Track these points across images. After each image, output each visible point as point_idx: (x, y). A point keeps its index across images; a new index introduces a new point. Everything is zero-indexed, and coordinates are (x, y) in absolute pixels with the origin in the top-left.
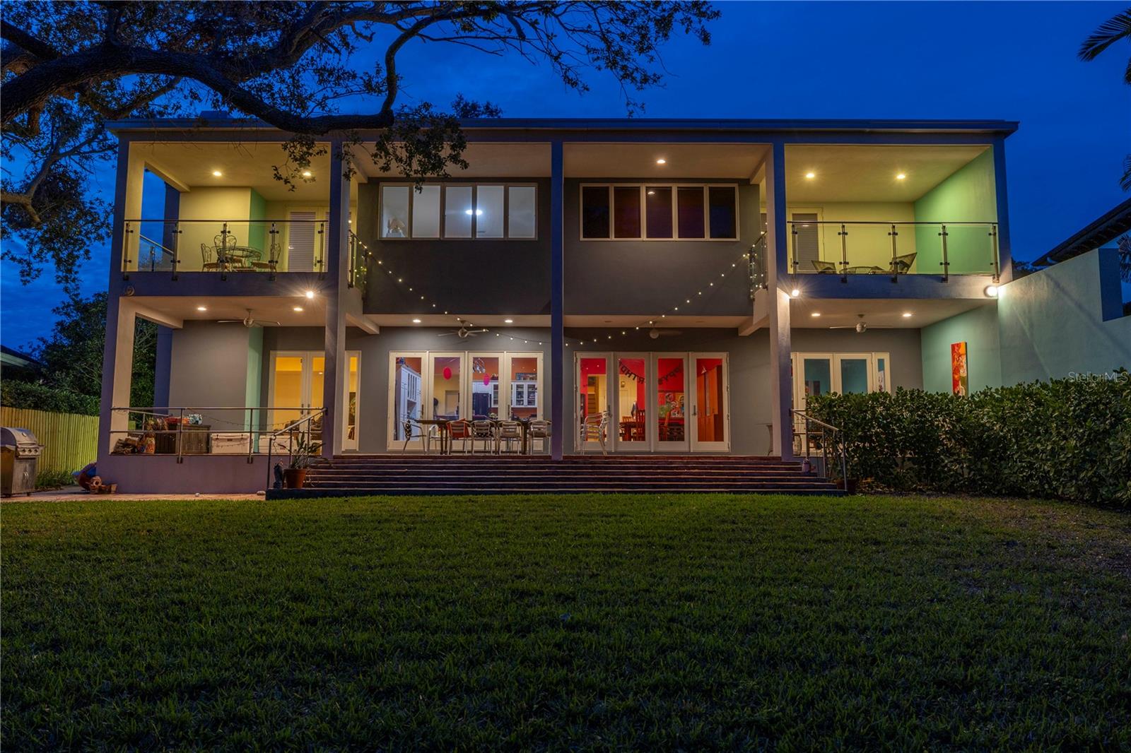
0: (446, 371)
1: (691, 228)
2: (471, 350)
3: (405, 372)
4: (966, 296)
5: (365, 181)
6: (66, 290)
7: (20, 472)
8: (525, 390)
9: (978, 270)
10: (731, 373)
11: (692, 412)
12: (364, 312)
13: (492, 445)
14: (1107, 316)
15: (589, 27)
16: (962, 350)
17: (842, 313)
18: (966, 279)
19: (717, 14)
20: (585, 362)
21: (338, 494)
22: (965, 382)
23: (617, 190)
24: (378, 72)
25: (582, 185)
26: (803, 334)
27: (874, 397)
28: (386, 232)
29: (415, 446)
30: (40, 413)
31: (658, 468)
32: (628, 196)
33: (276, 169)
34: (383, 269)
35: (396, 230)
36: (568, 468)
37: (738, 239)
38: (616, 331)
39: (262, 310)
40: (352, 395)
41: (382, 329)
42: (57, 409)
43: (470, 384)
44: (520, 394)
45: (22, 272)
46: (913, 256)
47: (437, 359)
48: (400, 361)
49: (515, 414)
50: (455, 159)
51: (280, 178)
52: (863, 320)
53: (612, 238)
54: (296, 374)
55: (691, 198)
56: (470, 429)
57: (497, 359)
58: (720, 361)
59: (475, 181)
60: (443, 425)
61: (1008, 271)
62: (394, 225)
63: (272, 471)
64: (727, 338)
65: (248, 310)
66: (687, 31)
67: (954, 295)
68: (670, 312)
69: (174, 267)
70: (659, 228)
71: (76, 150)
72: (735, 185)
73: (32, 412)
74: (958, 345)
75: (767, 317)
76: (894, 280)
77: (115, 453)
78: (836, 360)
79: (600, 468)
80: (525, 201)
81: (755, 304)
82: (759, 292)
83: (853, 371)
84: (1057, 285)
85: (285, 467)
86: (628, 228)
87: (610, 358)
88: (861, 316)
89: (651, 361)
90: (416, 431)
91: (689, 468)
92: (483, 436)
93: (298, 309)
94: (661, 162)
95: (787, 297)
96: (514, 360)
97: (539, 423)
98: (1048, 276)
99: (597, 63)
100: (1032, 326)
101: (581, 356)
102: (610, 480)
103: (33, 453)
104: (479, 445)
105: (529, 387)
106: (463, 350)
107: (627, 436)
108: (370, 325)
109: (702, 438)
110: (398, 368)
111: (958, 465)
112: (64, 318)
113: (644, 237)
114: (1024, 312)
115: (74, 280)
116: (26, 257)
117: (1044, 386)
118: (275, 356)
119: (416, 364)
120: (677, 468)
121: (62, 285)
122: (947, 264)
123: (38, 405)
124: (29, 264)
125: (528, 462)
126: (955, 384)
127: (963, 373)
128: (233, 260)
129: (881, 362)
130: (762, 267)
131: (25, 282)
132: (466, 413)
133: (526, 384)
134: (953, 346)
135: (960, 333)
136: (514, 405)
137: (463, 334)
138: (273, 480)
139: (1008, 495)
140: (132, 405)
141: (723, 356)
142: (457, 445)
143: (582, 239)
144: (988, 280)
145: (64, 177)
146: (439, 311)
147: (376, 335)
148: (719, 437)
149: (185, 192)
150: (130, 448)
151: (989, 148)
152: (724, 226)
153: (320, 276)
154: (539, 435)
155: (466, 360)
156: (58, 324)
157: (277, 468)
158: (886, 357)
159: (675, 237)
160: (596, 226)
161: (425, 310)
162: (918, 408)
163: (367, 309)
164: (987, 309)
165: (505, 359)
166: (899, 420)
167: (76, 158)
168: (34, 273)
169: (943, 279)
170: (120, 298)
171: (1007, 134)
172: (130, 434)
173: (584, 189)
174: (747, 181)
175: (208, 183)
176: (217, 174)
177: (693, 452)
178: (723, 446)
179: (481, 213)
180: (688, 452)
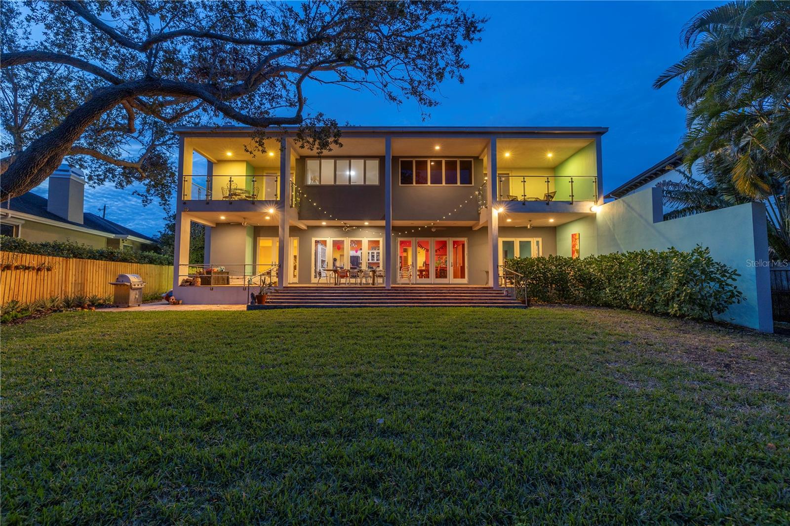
0: (338, 246)
1: (451, 180)
2: (349, 237)
3: (320, 247)
4: (581, 211)
5: (299, 158)
6: (164, 209)
7: (133, 295)
8: (375, 255)
9: (587, 198)
10: (469, 247)
11: (450, 264)
12: (299, 219)
13: (359, 280)
14: (656, 220)
15: (403, 77)
16: (577, 237)
17: (522, 220)
18: (582, 203)
19: (468, 66)
20: (402, 243)
21: (281, 307)
22: (578, 252)
23: (416, 161)
24: (295, 96)
25: (400, 159)
26: (504, 229)
27: (538, 259)
28: (309, 182)
29: (323, 280)
30: (153, 266)
31: (436, 293)
32: (422, 165)
33: (245, 147)
34: (307, 198)
35: (314, 181)
36: (393, 293)
37: (473, 185)
38: (416, 228)
39: (252, 218)
40: (295, 257)
41: (308, 227)
42: (161, 263)
44: (373, 256)
45: (143, 201)
46: (555, 193)
47: (333, 241)
48: (317, 242)
49: (370, 266)
50: (336, 142)
51: (247, 151)
52: (531, 223)
53: (414, 184)
54: (269, 247)
55: (451, 165)
56: (348, 274)
57: (361, 241)
58: (464, 241)
59: (350, 157)
60: (335, 271)
61: (601, 200)
62: (313, 179)
63: (250, 296)
64: (467, 231)
65: (244, 218)
66: (452, 77)
67: (576, 211)
68: (441, 219)
70: (436, 180)
71: (164, 143)
72: (472, 159)
73: (148, 265)
74: (575, 235)
75: (487, 221)
76: (548, 204)
77: (181, 285)
78: (517, 241)
79: (408, 293)
80: (373, 166)
81: (481, 215)
82: (483, 211)
83: (525, 246)
84: (629, 206)
85: (256, 293)
86: (422, 180)
87: (413, 240)
88: (530, 221)
89: (432, 242)
90: (323, 274)
91: (450, 293)
92: (353, 277)
93: (268, 218)
94: (437, 148)
95: (497, 212)
96: (369, 241)
97: (380, 271)
98: (624, 201)
99: (407, 95)
100: (614, 225)
101: (399, 239)
102: (413, 299)
103: (140, 286)
105: (377, 253)
106: (346, 237)
107: (421, 276)
108: (302, 225)
109: (455, 277)
110: (316, 245)
111: (578, 292)
112: (169, 222)
113: (429, 184)
114: (610, 219)
115: (168, 205)
116: (145, 194)
117: (623, 255)
119: (324, 243)
120: (445, 293)
121: (163, 207)
122: (573, 196)
123: (152, 261)
124: (146, 197)
125: (374, 290)
126: (573, 253)
127: (577, 247)
128: (235, 195)
129: (538, 242)
130: (484, 198)
131: (145, 206)
132: (347, 266)
133: (375, 252)
134: (573, 235)
135: (576, 229)
136: (370, 261)
137: (345, 229)
138: (250, 300)
139: (603, 306)
140: (190, 263)
141: (465, 240)
142: (343, 281)
143: (400, 185)
144: (592, 204)
145: (159, 157)
146: (333, 219)
148: (463, 276)
149: (215, 163)
150: (189, 283)
151: (593, 139)
152: (466, 179)
153: (277, 202)
154: (380, 276)
155: (347, 241)
156: (166, 225)
157: (252, 294)
158: (540, 240)
159: (444, 184)
160: (407, 180)
161: (327, 218)
162: (559, 265)
163: (301, 217)
164: (590, 218)
165: (365, 241)
166: (550, 270)
167: (165, 147)
168: (149, 202)
169: (571, 203)
170: (182, 213)
171: (602, 133)
172: (189, 277)
173: (401, 161)
174: (478, 157)
175: (225, 159)
176: (229, 154)
177: (451, 284)
178: (465, 281)
179: (353, 173)
180: (449, 284)
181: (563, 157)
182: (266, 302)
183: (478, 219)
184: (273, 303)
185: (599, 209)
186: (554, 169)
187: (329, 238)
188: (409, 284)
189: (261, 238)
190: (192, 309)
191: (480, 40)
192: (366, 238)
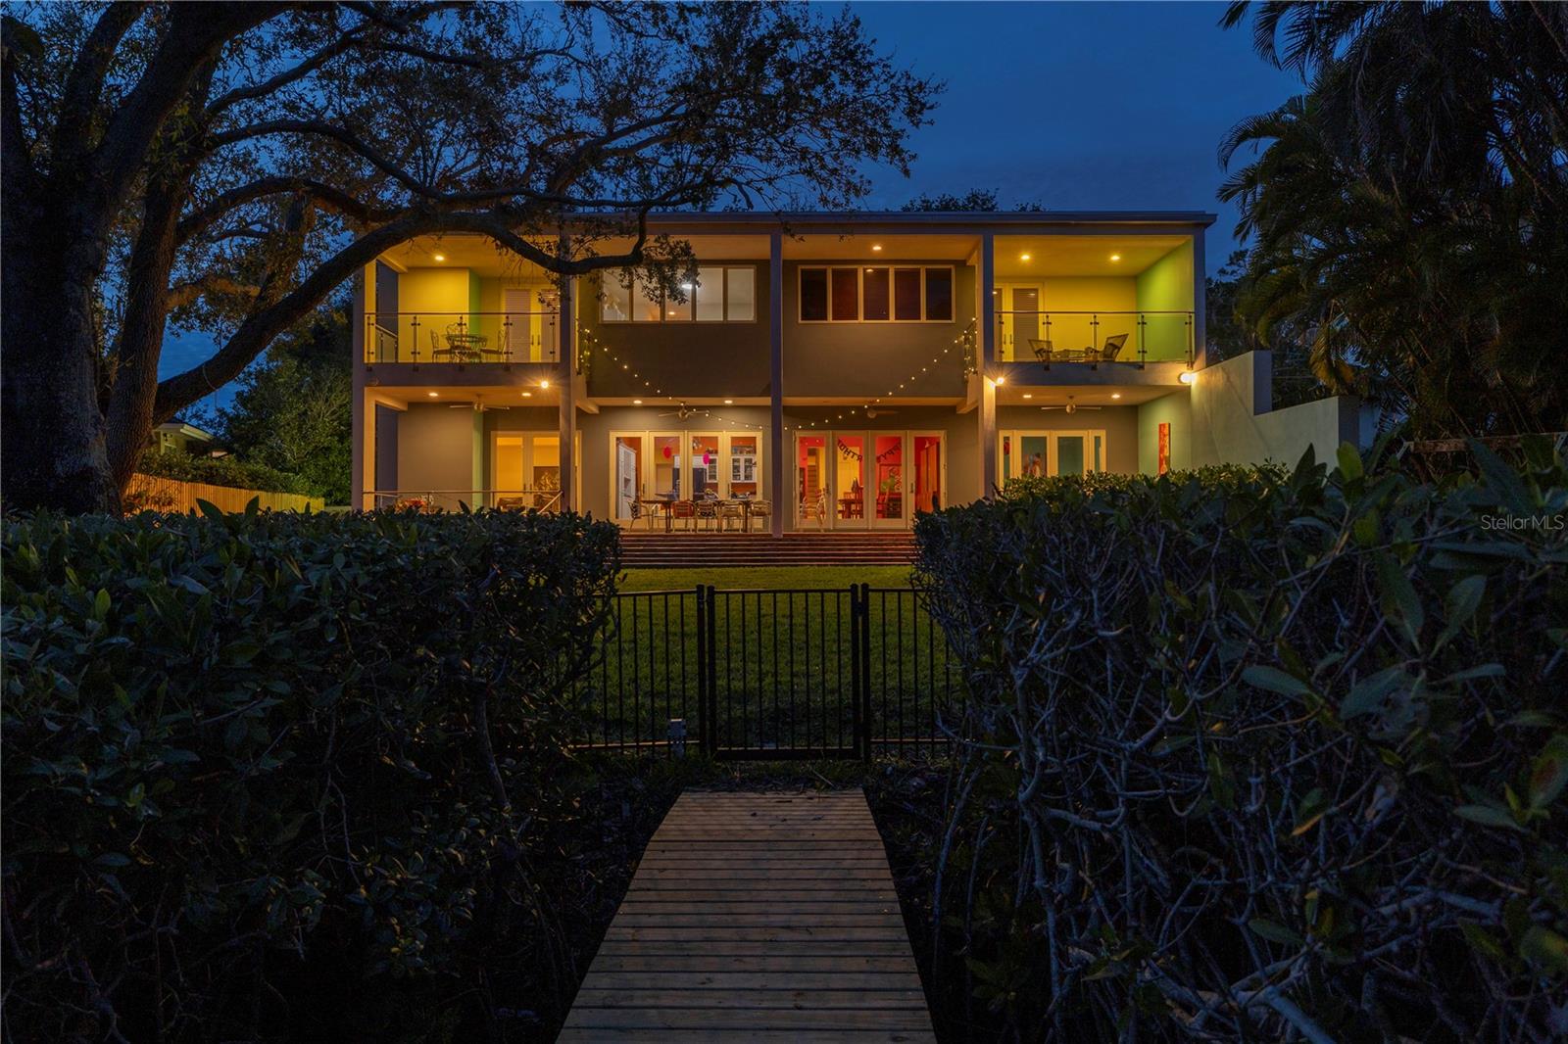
0: (666, 450)
1: (907, 310)
2: (690, 429)
3: (623, 449)
4: (1161, 382)
8: (742, 465)
9: (1174, 358)
10: (947, 453)
11: (909, 490)
12: (588, 396)
13: (714, 524)
16: (1166, 431)
17: (1051, 396)
18: (1161, 367)
20: (803, 440)
22: (1168, 460)
23: (834, 271)
25: (800, 267)
28: (607, 316)
32: (845, 279)
34: (609, 356)
35: (616, 313)
36: (788, 545)
37: (953, 321)
39: (497, 396)
41: (601, 408)
43: (688, 459)
44: (736, 469)
46: (1124, 338)
47: (656, 438)
48: (620, 441)
49: (736, 489)
52: (1071, 402)
53: (830, 320)
55: (908, 281)
56: (692, 509)
57: (717, 438)
59: (696, 264)
60: (665, 504)
61: (1200, 362)
64: (946, 416)
65: (479, 395)
67: (1150, 381)
68: (896, 391)
69: (415, 358)
70: (876, 311)
72: (952, 267)
74: (1164, 425)
75: (977, 401)
76: (1094, 368)
78: (1052, 437)
80: (743, 282)
81: (969, 385)
82: (970, 378)
83: (1071, 450)
84: (1229, 378)
86: (846, 311)
87: (828, 435)
88: (1071, 397)
89: (874, 439)
92: (705, 514)
93: (526, 394)
94: (877, 248)
95: (992, 385)
96: (734, 439)
97: (760, 503)
98: (1223, 369)
100: (1211, 414)
101: (799, 434)
102: (825, 555)
104: (702, 524)
105: (746, 461)
106: (683, 429)
107: (848, 513)
108: (592, 406)
110: (618, 447)
113: (861, 319)
114: (1207, 400)
118: (496, 436)
119: (634, 443)
122: (1144, 352)
125: (750, 540)
126: (1161, 464)
127: (1167, 452)
129: (1097, 439)
130: (972, 351)
132: (686, 493)
133: (742, 458)
134: (1161, 426)
135: (1163, 414)
136: (732, 480)
137: (683, 415)
141: (941, 436)
142: (681, 523)
143: (800, 321)
144: (1183, 368)
146: (664, 394)
147: (595, 414)
149: (404, 273)
151: (1190, 238)
152: (940, 308)
153: (554, 367)
154: (760, 514)
155: (686, 439)
158: (1102, 434)
159: (892, 319)
160: (814, 309)
161: (647, 392)
163: (591, 391)
164: (1182, 393)
165: (725, 438)
169: (1140, 366)
170: (366, 389)
171: (1207, 225)
173: (802, 271)
174: (963, 263)
176: (440, 258)
183: (964, 394)
185: (1192, 377)
187: (647, 432)
188: (819, 530)
189: (499, 432)
192: (726, 432)
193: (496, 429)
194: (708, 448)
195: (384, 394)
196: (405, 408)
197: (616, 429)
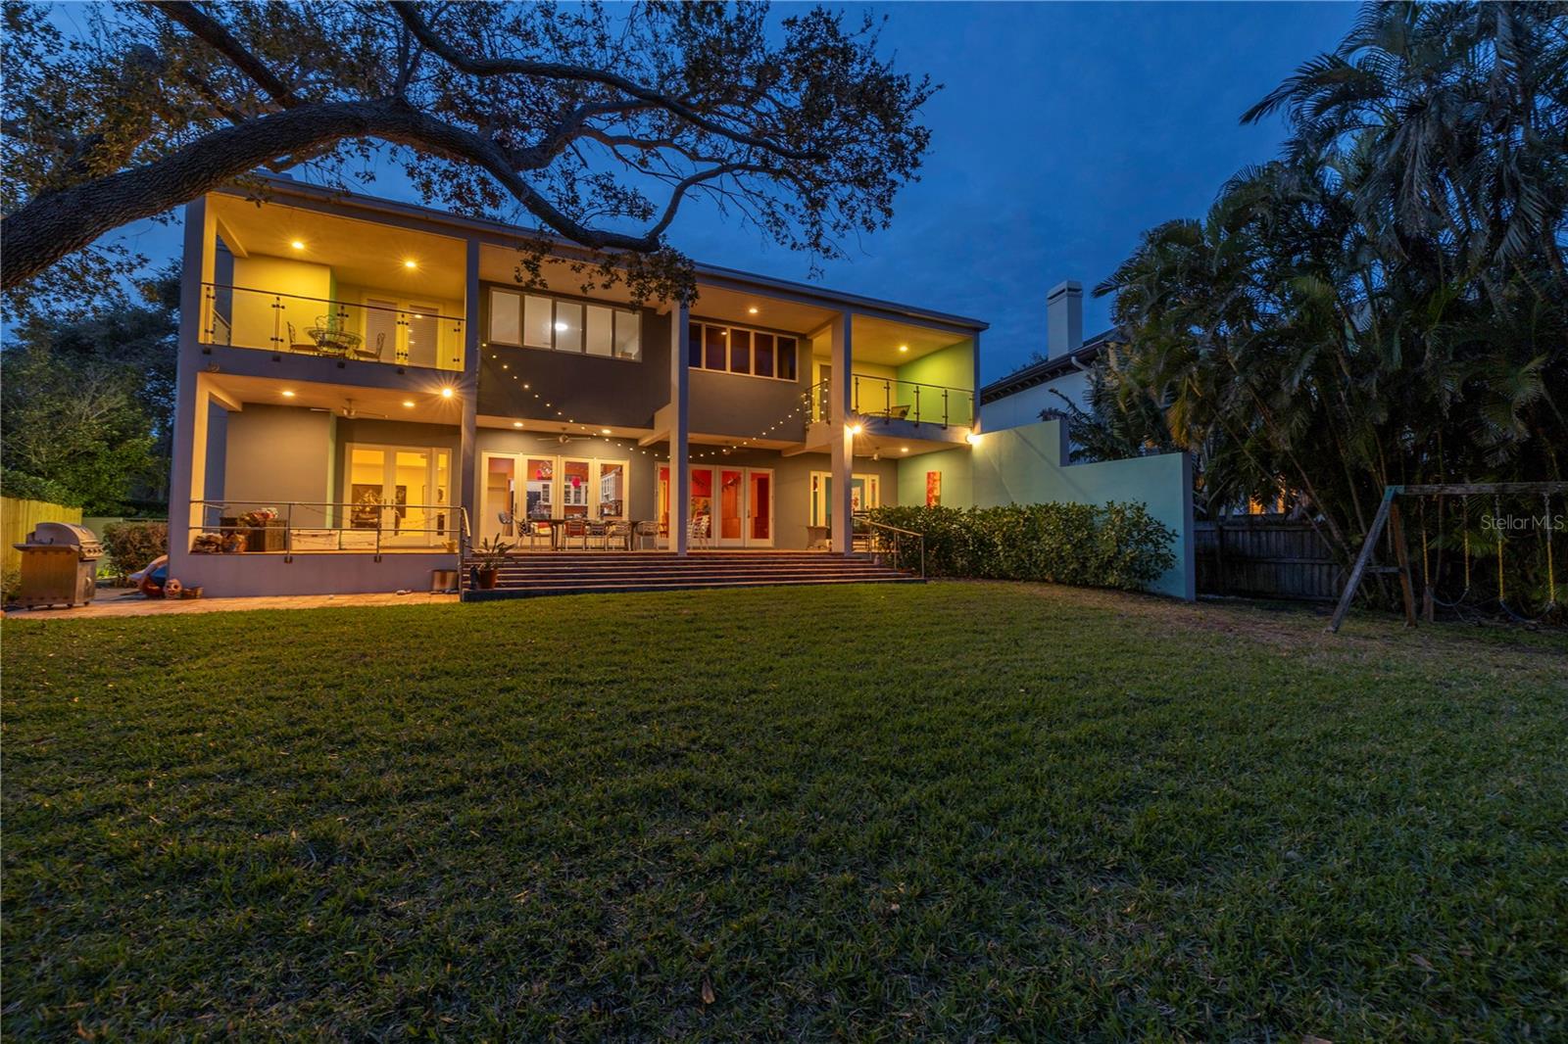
1: (763, 368)
4: (956, 440)
9: (962, 422)
10: (776, 485)
14: (1063, 464)
16: (937, 477)
17: (874, 447)
18: (955, 429)
22: (938, 499)
37: (797, 381)
40: (441, 492)
47: (529, 461)
48: (492, 461)
53: (704, 368)
55: (764, 342)
57: (588, 464)
58: (768, 475)
61: (978, 427)
64: (772, 457)
65: (349, 400)
67: (948, 439)
68: (759, 436)
69: (276, 346)
70: (740, 365)
72: (797, 338)
74: (934, 474)
77: (192, 552)
80: (630, 325)
81: (811, 433)
82: (817, 427)
84: (1025, 440)
86: (716, 362)
88: (883, 449)
93: (410, 404)
94: (753, 311)
95: (852, 432)
96: (602, 466)
98: (1017, 433)
100: (1000, 465)
101: (660, 465)
104: (592, 541)
106: (556, 454)
110: (491, 468)
113: (728, 371)
114: (995, 456)
118: (352, 448)
119: (509, 465)
122: (946, 417)
126: (929, 499)
127: (936, 493)
129: (873, 482)
134: (929, 474)
135: (936, 465)
137: (564, 440)
141: (770, 472)
144: (968, 431)
148: (765, 535)
149: (241, 258)
150: (213, 546)
151: (967, 337)
152: (788, 370)
153: (456, 375)
155: (558, 464)
157: (474, 569)
158: (876, 478)
159: (752, 374)
161: (530, 415)
164: (964, 451)
165: (595, 465)
169: (944, 428)
170: (199, 374)
171: (980, 330)
172: (210, 530)
174: (805, 336)
175: (287, 255)
176: (298, 245)
177: (748, 548)
178: (768, 542)
179: (561, 327)
180: (744, 548)
181: (921, 353)
182: (499, 585)
183: (804, 440)
184: (508, 585)
185: (976, 440)
186: (899, 369)
187: (519, 456)
188: (699, 548)
189: (355, 445)
190: (270, 607)
191: (918, 179)
192: (596, 459)
193: (352, 441)
194: (578, 475)
195: (218, 386)
196: (240, 409)
197: (486, 450)
